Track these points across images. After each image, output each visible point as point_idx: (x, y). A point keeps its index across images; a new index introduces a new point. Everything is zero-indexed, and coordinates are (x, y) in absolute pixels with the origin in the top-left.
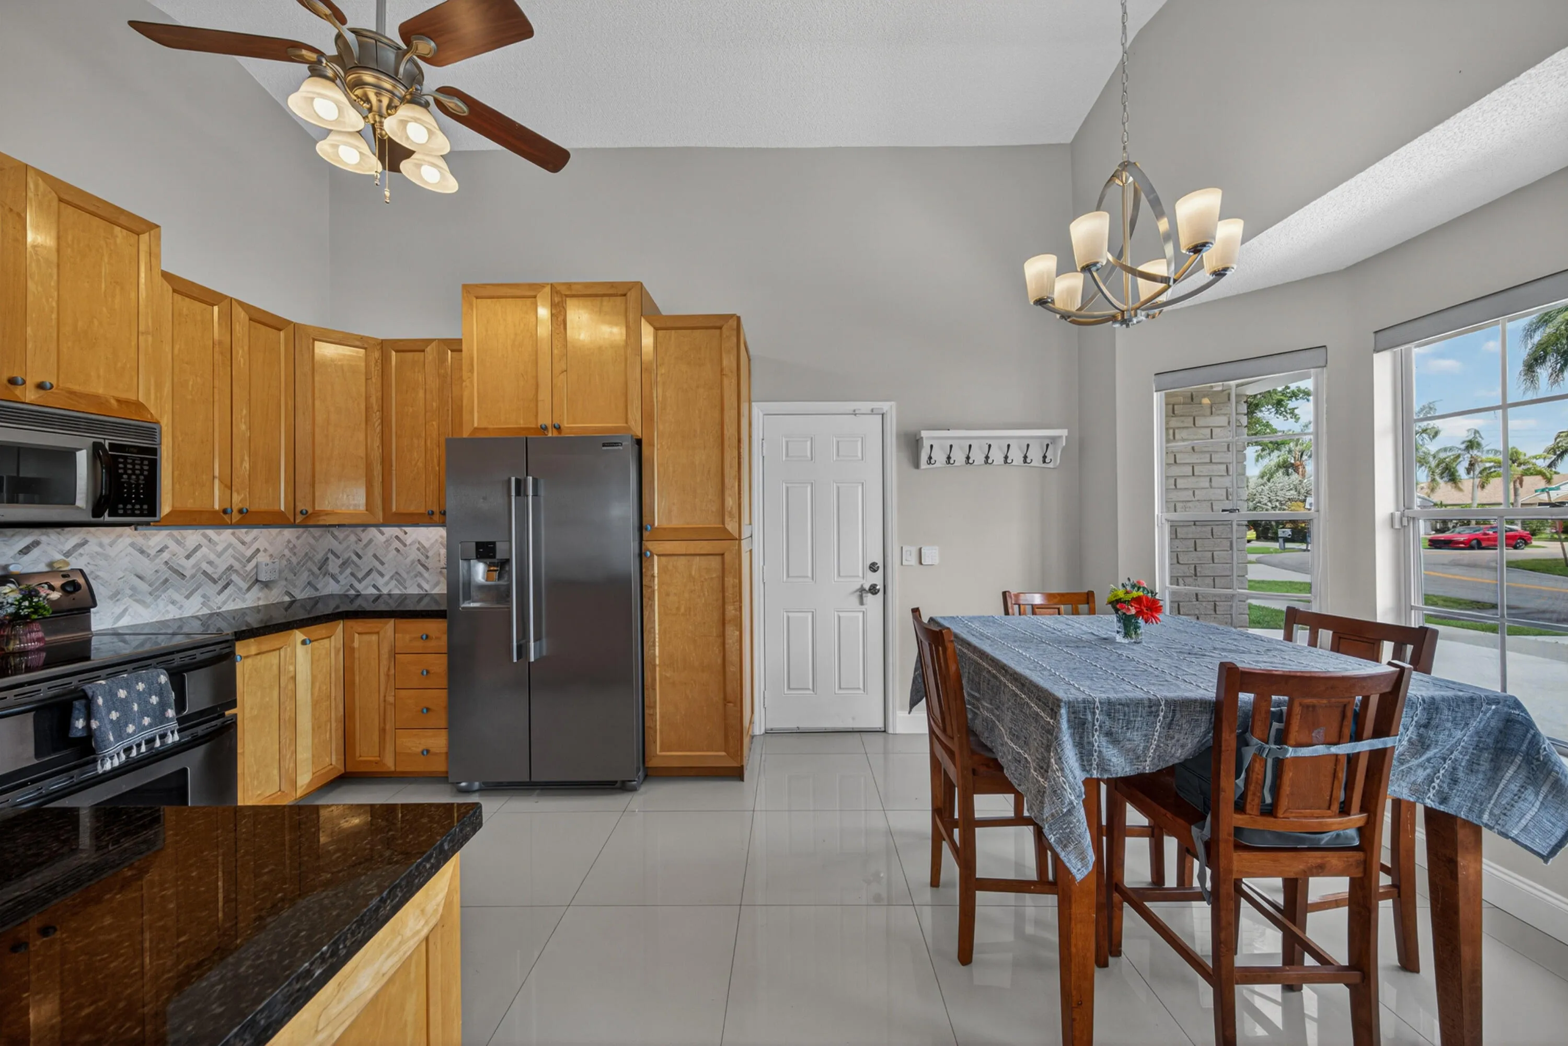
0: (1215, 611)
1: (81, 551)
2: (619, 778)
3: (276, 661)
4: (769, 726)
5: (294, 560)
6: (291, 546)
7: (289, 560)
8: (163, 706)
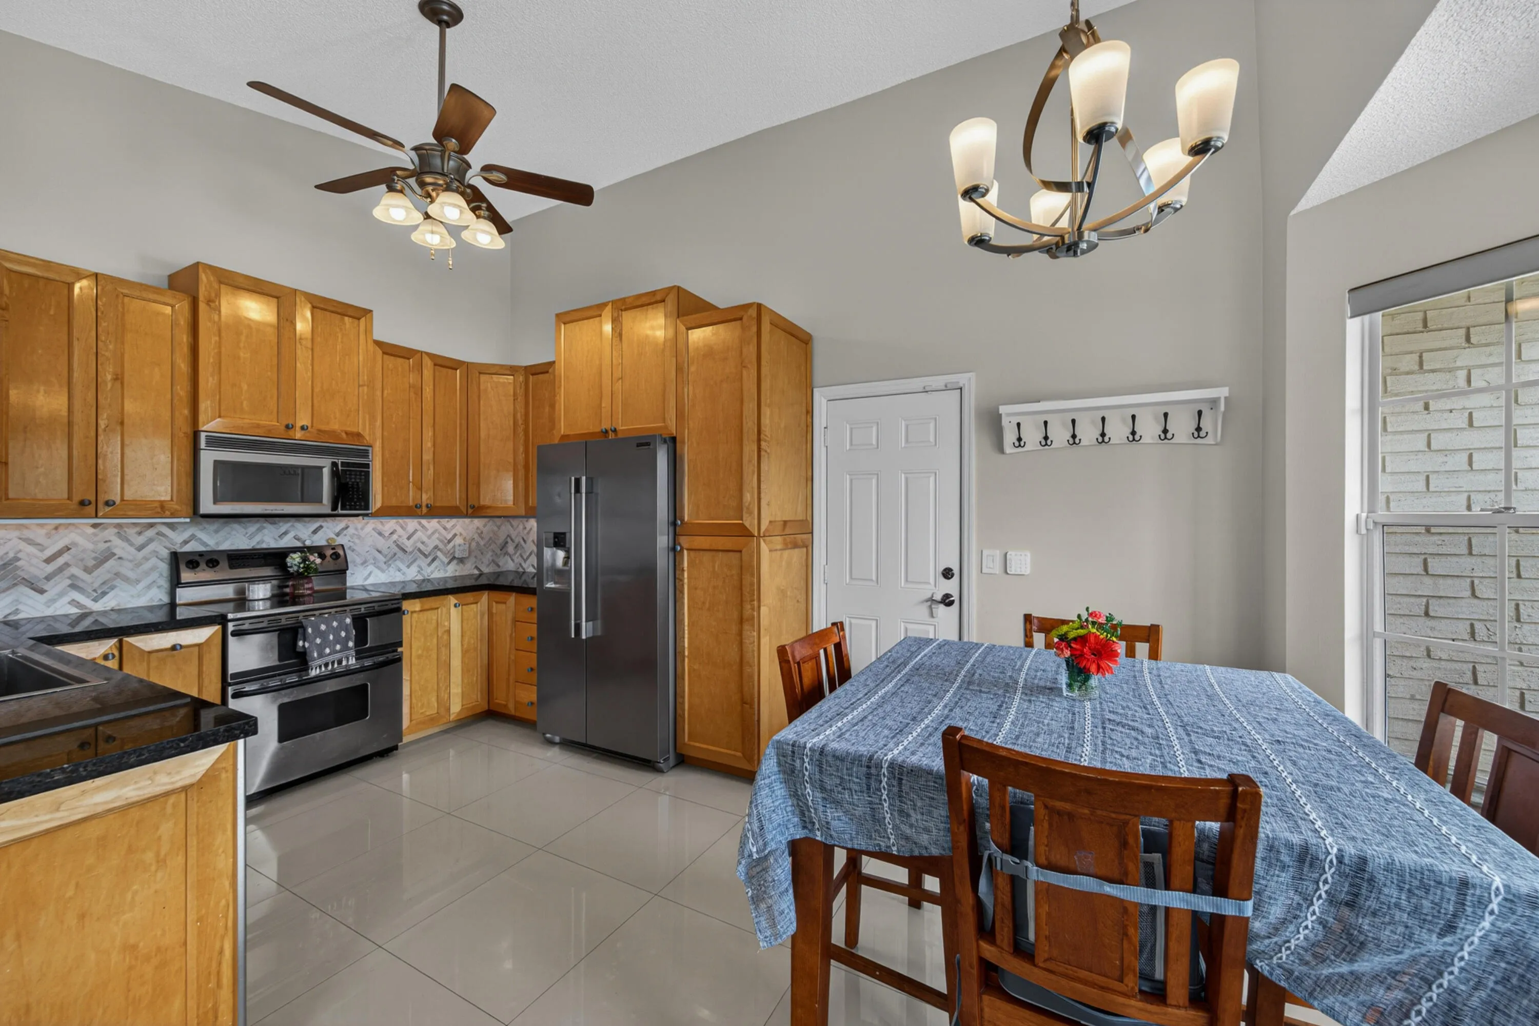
1: (345, 532)
3: (435, 618)
5: (482, 543)
6: (479, 531)
7: (478, 543)
8: (347, 639)
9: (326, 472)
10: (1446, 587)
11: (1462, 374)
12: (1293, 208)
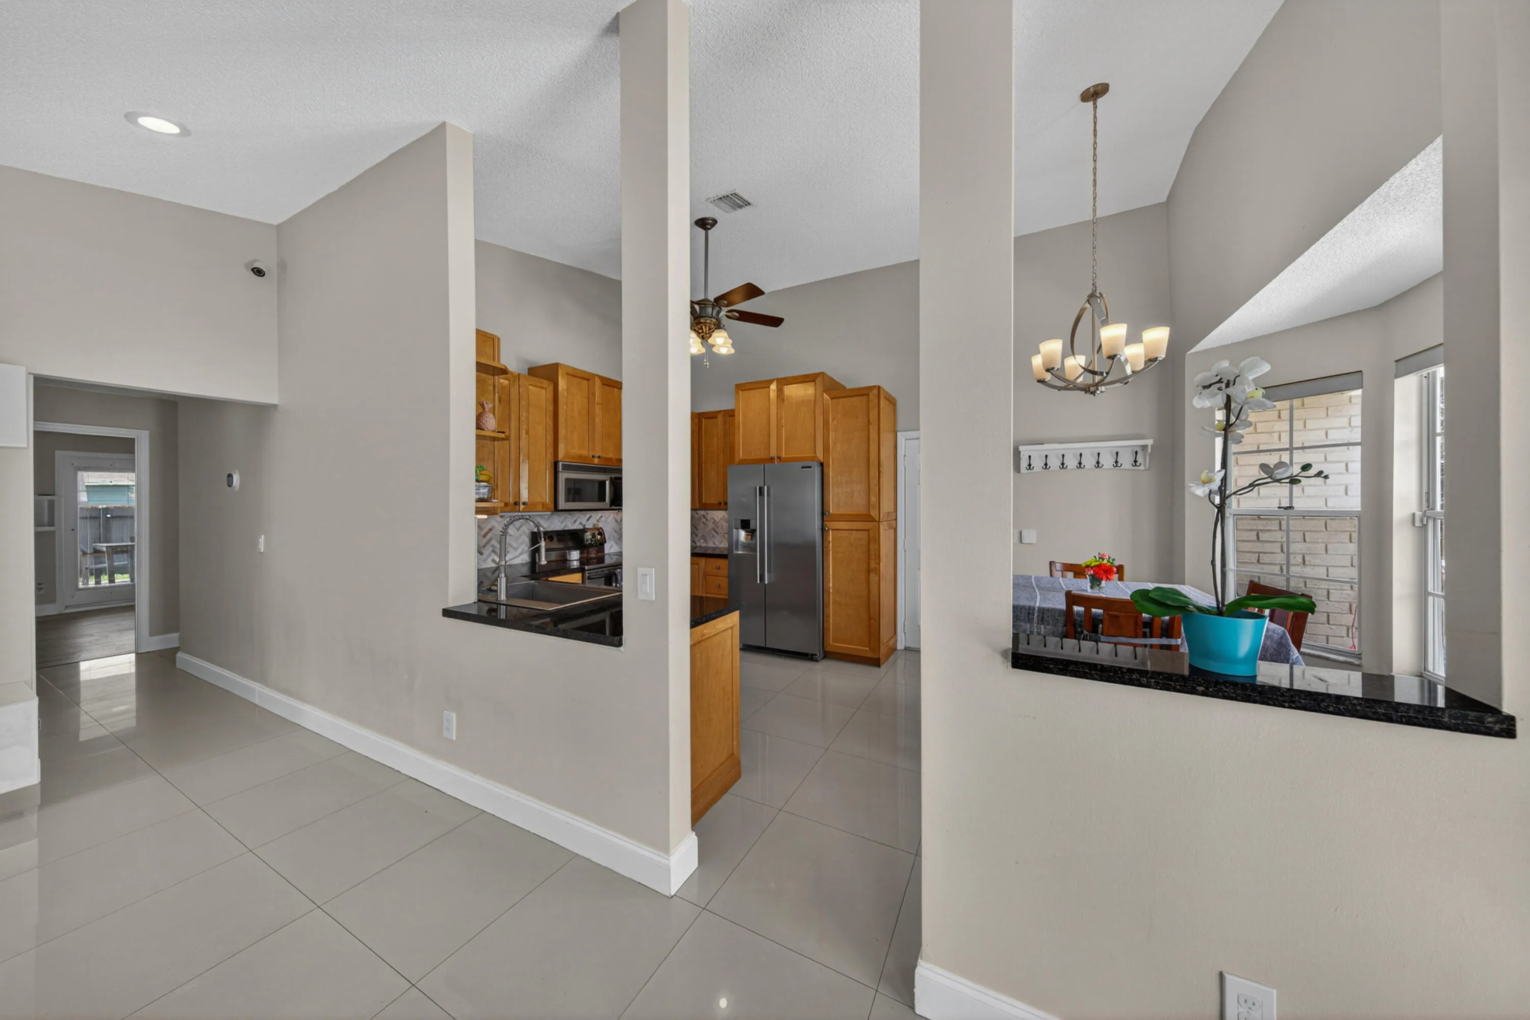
0: (1328, 598)
2: (810, 652)
4: (908, 645)
9: (607, 483)
10: (1268, 547)
11: (1276, 435)
12: (1189, 350)
